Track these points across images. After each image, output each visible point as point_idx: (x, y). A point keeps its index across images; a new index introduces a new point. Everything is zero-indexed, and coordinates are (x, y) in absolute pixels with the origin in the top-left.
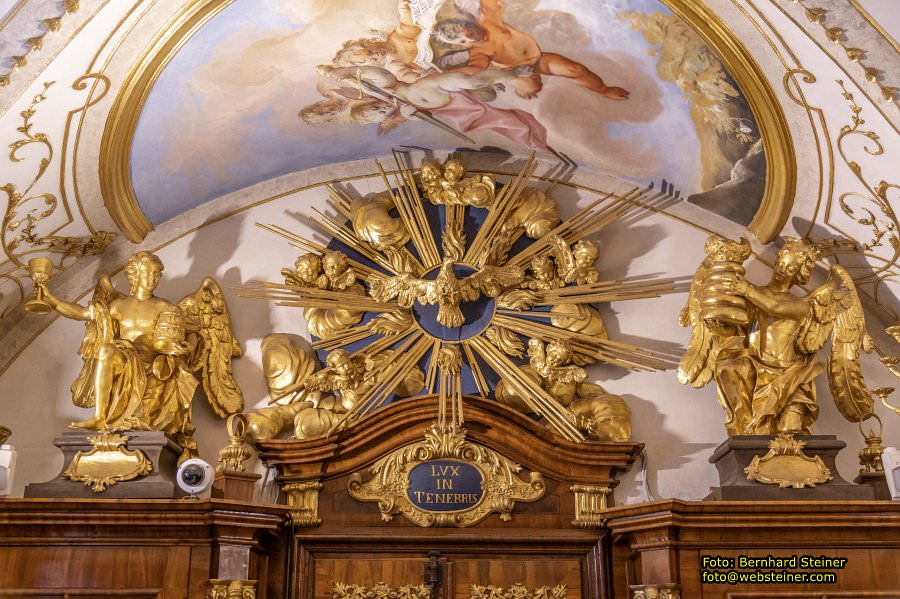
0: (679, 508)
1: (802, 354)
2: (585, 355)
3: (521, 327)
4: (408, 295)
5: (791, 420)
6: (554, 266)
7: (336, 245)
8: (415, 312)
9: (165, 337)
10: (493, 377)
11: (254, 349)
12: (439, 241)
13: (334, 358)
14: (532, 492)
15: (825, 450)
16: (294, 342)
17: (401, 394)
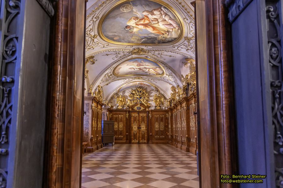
0: (152, 110)
1: (160, 101)
2: (147, 101)
3: (144, 99)
4: (136, 97)
5: (158, 105)
6: (146, 95)
7: (132, 93)
8: (137, 98)
9: (122, 100)
10: (141, 102)
11: (127, 100)
12: (138, 93)
13: (132, 101)
14: (144, 109)
15: (160, 107)
16: (129, 100)
17: (136, 103)
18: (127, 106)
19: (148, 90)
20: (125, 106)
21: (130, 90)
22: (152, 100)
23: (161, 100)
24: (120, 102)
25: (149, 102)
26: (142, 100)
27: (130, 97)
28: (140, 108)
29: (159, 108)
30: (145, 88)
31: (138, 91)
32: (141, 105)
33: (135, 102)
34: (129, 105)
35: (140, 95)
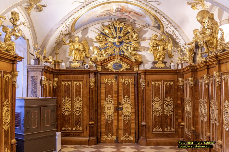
0: (146, 70)
1: (164, 50)
2: (136, 49)
3: (128, 45)
4: (112, 41)
5: (161, 59)
6: (132, 37)
7: (102, 33)
8: (113, 43)
9: (81, 48)
10: (123, 52)
11: (91, 48)
12: (116, 33)
13: (102, 50)
14: (128, 67)
15: (165, 63)
16: (97, 47)
17: (111, 55)
18: (92, 61)
19: (137, 26)
20: (86, 60)
21: (99, 26)
22: (146, 49)
23: (166, 48)
24: (77, 52)
25: (139, 53)
26: (123, 47)
27: (98, 40)
28: (121, 66)
29: (163, 65)
30: (131, 21)
31: (115, 28)
32: (121, 60)
33: (109, 51)
34: (97, 59)
35: (120, 38)
